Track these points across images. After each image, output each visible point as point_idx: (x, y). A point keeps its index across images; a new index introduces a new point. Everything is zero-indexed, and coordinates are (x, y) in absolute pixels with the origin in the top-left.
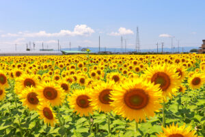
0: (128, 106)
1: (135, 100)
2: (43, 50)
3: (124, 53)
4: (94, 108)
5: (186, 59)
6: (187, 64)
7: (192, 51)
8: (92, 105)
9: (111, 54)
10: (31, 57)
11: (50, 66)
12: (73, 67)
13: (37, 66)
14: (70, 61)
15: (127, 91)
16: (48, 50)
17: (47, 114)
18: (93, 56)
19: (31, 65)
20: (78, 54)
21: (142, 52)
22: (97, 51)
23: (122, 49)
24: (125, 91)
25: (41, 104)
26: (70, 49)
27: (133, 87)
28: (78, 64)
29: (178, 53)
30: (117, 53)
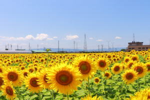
0: (59, 83)
1: (63, 78)
2: (18, 50)
3: (76, 52)
4: (40, 86)
5: (116, 56)
6: (116, 59)
7: (122, 50)
8: (39, 84)
9: (67, 53)
10: (8, 55)
11: (20, 60)
12: (36, 62)
13: (11, 60)
14: (36, 57)
15: (57, 72)
16: (22, 50)
17: (9, 91)
18: (53, 55)
19: (6, 60)
20: (44, 53)
21: (88, 51)
22: (57, 51)
23: (74, 49)
24: (56, 72)
25: (5, 84)
26: (38, 50)
27: (61, 70)
28: (41, 59)
29: (113, 52)
30: (71, 52)
